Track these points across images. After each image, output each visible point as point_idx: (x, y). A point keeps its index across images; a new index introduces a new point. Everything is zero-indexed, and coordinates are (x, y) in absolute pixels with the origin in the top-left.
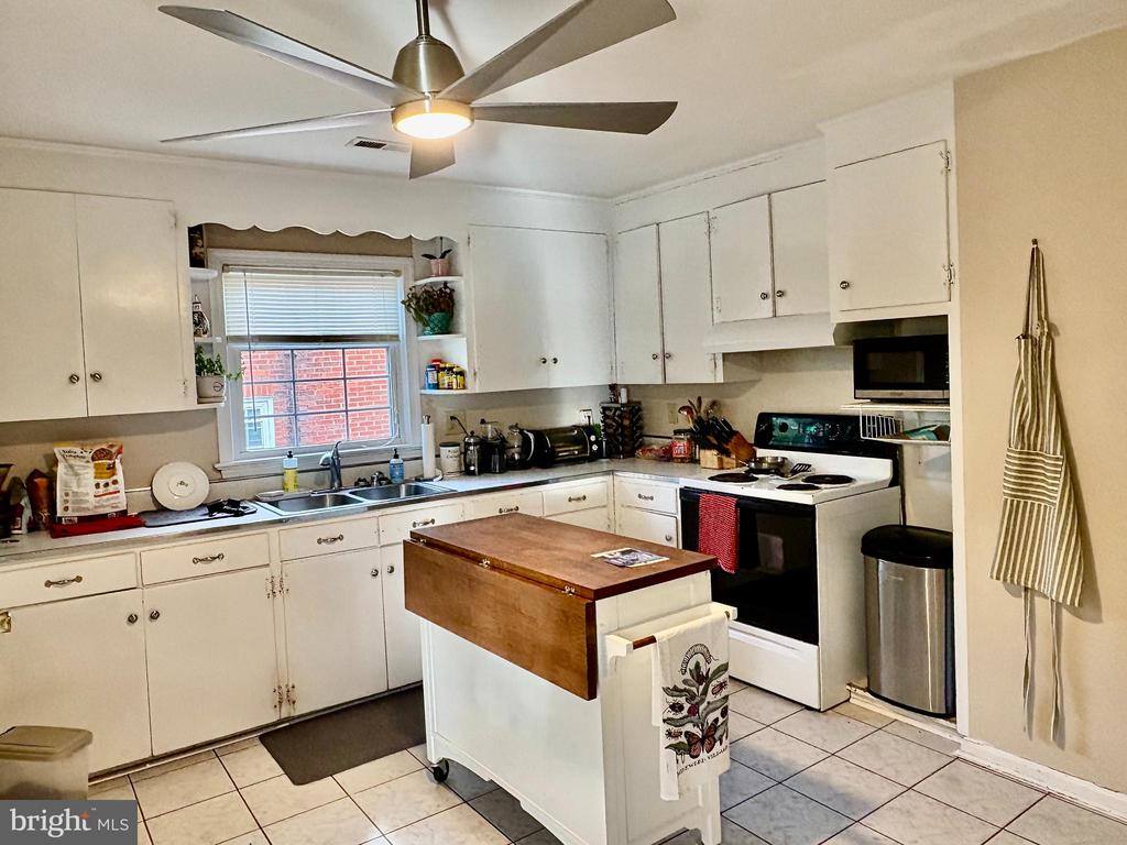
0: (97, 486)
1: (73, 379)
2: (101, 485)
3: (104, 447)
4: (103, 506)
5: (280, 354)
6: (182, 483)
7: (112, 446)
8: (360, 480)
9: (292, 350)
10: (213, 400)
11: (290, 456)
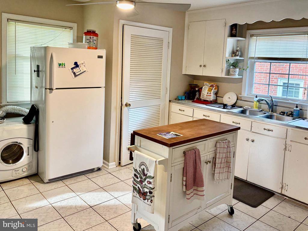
0: (208, 93)
1: (201, 66)
2: (209, 93)
3: (213, 84)
4: (207, 98)
5: (267, 64)
6: (229, 98)
7: (214, 84)
8: (282, 112)
9: (271, 63)
10: (232, 75)
11: (256, 97)
